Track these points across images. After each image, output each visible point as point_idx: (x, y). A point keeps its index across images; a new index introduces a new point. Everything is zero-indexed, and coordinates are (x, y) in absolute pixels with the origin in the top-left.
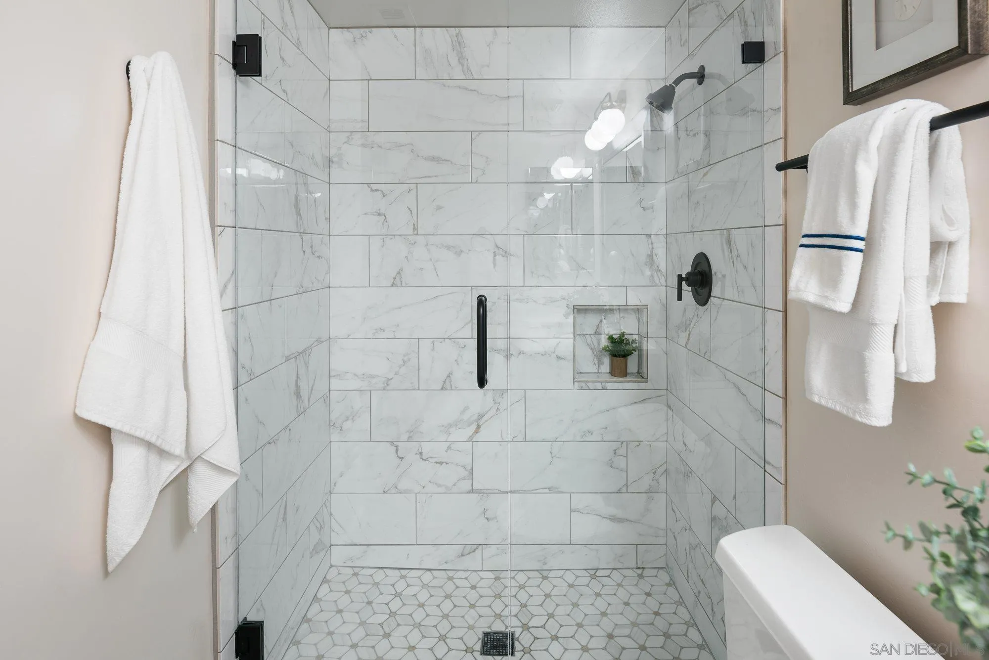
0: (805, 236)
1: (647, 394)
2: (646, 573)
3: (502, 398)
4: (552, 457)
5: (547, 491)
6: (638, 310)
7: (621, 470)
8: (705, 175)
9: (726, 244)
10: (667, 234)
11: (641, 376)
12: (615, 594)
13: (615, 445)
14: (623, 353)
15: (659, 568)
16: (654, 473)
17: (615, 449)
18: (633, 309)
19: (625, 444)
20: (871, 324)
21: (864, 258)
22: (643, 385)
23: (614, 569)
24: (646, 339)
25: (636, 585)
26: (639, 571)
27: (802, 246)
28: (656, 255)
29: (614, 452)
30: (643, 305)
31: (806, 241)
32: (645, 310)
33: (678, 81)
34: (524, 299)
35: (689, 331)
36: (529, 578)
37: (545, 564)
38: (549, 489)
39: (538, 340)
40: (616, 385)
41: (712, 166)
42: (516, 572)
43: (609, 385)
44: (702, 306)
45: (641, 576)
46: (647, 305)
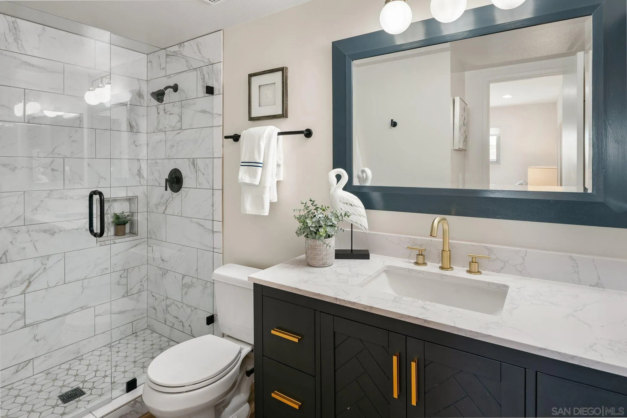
0: (242, 162)
1: (137, 242)
2: (138, 334)
3: (48, 260)
4: (83, 289)
5: (80, 309)
6: (130, 200)
7: (124, 285)
8: (178, 133)
9: (192, 164)
10: (147, 159)
11: (133, 233)
12: (127, 348)
13: (120, 273)
14: (124, 223)
15: (144, 329)
16: (141, 282)
17: (120, 275)
18: (127, 199)
19: (126, 270)
20: (264, 187)
21: (262, 169)
22: (136, 238)
23: (120, 340)
24: (137, 213)
25: (136, 340)
26: (135, 335)
27: (241, 165)
28: (142, 170)
29: (120, 276)
30: (135, 196)
31: (243, 164)
32: (137, 198)
33: (166, 88)
34: (64, 197)
35: (166, 205)
36: (70, 364)
37: (79, 353)
38: (81, 308)
39: (73, 221)
40: (121, 240)
41: (182, 130)
42: (60, 366)
43: (117, 241)
44: (175, 192)
45: (136, 336)
46: (138, 196)
